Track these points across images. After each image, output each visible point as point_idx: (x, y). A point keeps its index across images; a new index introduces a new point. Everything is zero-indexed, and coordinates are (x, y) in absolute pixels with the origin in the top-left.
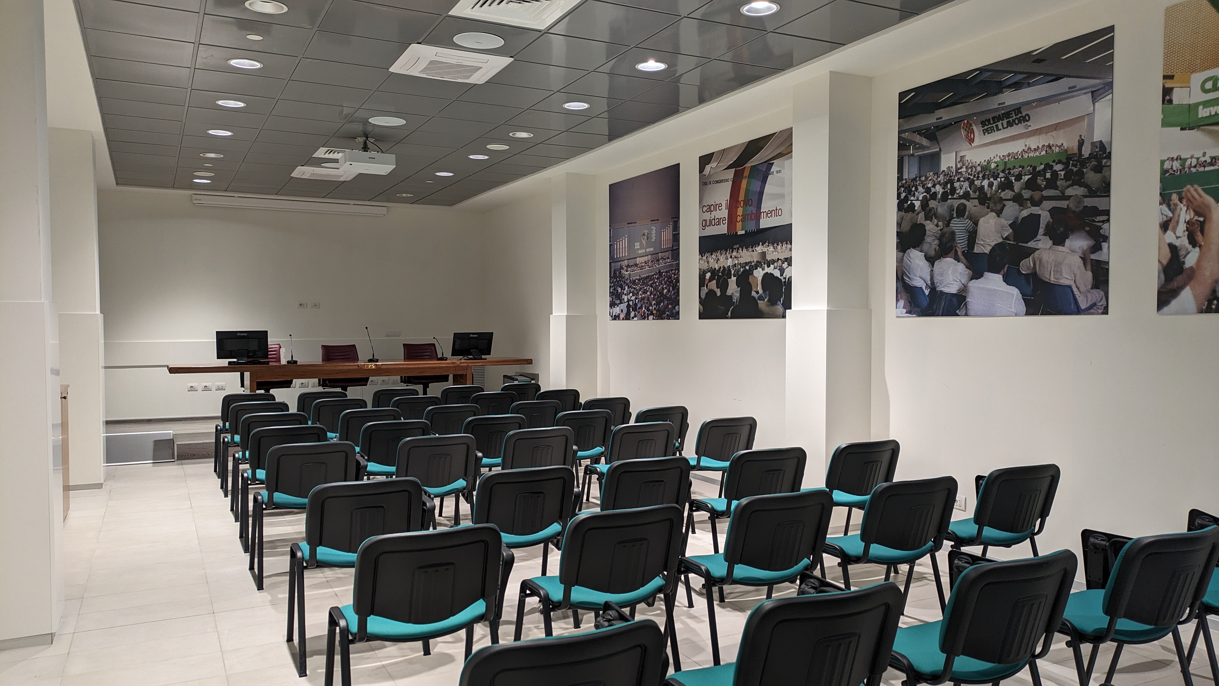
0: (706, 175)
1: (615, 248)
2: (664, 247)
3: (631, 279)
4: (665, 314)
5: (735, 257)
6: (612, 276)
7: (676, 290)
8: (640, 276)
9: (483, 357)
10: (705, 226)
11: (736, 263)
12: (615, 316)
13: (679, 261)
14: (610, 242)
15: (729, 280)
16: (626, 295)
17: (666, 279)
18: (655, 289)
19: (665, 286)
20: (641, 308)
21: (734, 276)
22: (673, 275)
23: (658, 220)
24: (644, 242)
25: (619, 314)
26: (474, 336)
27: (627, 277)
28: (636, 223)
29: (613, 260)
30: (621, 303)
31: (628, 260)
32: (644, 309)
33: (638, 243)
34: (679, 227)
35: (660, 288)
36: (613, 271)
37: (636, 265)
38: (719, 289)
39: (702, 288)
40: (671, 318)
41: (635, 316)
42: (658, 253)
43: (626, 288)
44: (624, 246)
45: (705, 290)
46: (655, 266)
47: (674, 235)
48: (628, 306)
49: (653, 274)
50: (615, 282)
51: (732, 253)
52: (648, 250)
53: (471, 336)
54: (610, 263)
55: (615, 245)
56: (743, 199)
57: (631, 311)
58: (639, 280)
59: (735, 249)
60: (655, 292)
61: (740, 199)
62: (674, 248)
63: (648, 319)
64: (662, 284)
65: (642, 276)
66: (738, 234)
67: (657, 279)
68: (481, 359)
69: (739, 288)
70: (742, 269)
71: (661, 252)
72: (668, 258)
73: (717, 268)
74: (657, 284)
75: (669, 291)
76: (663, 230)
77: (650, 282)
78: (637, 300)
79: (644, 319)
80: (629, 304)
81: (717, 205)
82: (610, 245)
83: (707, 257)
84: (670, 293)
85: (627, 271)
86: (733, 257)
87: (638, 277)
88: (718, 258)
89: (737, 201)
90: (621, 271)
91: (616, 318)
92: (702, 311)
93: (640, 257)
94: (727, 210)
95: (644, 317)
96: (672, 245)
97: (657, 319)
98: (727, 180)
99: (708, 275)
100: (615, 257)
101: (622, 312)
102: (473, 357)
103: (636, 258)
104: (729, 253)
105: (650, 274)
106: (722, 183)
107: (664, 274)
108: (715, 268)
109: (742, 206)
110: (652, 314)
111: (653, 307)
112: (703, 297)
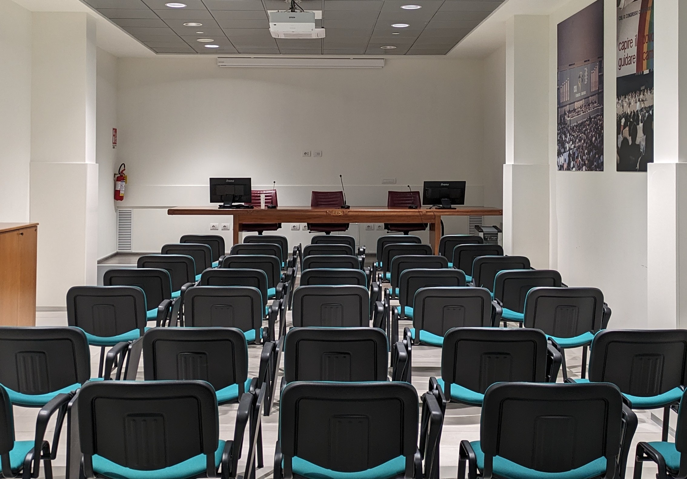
0: (621, 9)
1: (561, 92)
2: (593, 90)
3: (571, 125)
4: (593, 165)
5: (642, 101)
6: (559, 122)
7: (601, 138)
8: (577, 123)
9: (453, 206)
10: (621, 65)
11: (643, 107)
12: (561, 165)
13: (603, 105)
14: (558, 85)
15: (638, 126)
16: (568, 143)
17: (594, 125)
18: (587, 137)
19: (593, 133)
20: (577, 158)
21: (641, 123)
22: (599, 122)
23: (589, 60)
24: (580, 85)
25: (563, 164)
26: (445, 185)
27: (568, 123)
28: (574, 64)
29: (560, 105)
30: (565, 152)
31: (569, 104)
32: (579, 159)
33: (576, 86)
34: (603, 67)
35: (590, 135)
36: (559, 117)
37: (575, 110)
38: (631, 137)
39: (619, 136)
40: (597, 169)
41: (574, 167)
42: (589, 97)
43: (568, 135)
44: (566, 90)
45: (621, 138)
46: (587, 111)
47: (599, 76)
48: (569, 155)
49: (585, 120)
50: (561, 129)
51: (640, 96)
52: (582, 94)
53: (442, 184)
54: (558, 108)
55: (561, 89)
56: (648, 34)
57: (571, 160)
58: (577, 126)
59: (642, 91)
60: (587, 140)
61: (645, 34)
62: (599, 91)
63: (582, 170)
64: (591, 131)
65: (578, 122)
66: (644, 73)
67: (589, 125)
68: (451, 208)
69: (645, 136)
70: (647, 114)
71: (591, 96)
72: (596, 103)
73: (629, 113)
74: (588, 131)
75: (596, 139)
76: (592, 72)
77: (584, 129)
78: (575, 149)
79: (579, 170)
80: (570, 153)
81: (629, 41)
82: (558, 89)
83: (622, 100)
84: (597, 141)
85: (568, 117)
86: (641, 100)
87: (576, 124)
88: (630, 102)
89: (644, 36)
90: (564, 117)
91: (561, 168)
92: (619, 162)
93: (577, 101)
94: (636, 47)
95: (579, 169)
96: (598, 88)
97: (588, 170)
98: (635, 13)
99: (623, 120)
100: (561, 102)
101: (565, 162)
102: (443, 205)
103: (574, 102)
104: (638, 96)
105: (583, 120)
106: (632, 17)
107: (593, 120)
108: (628, 113)
109: (647, 41)
110: (585, 164)
111: (585, 156)
112: (619, 146)
